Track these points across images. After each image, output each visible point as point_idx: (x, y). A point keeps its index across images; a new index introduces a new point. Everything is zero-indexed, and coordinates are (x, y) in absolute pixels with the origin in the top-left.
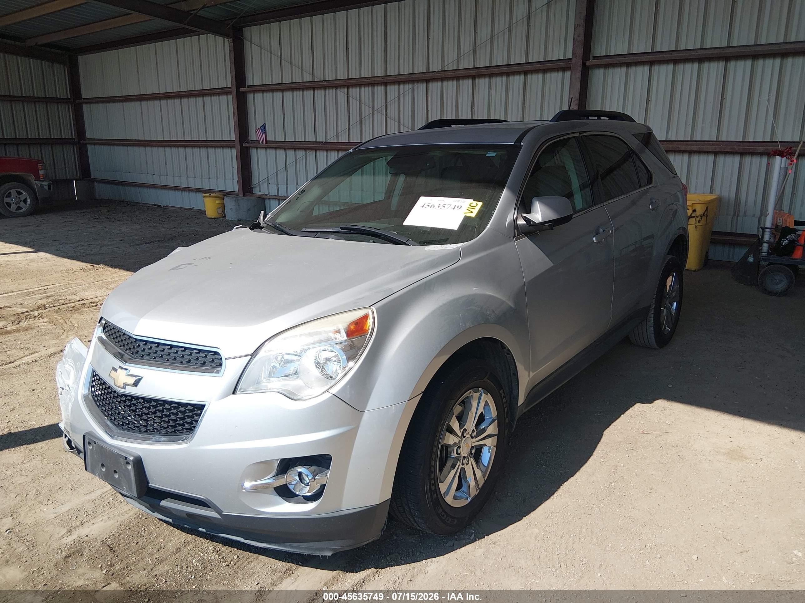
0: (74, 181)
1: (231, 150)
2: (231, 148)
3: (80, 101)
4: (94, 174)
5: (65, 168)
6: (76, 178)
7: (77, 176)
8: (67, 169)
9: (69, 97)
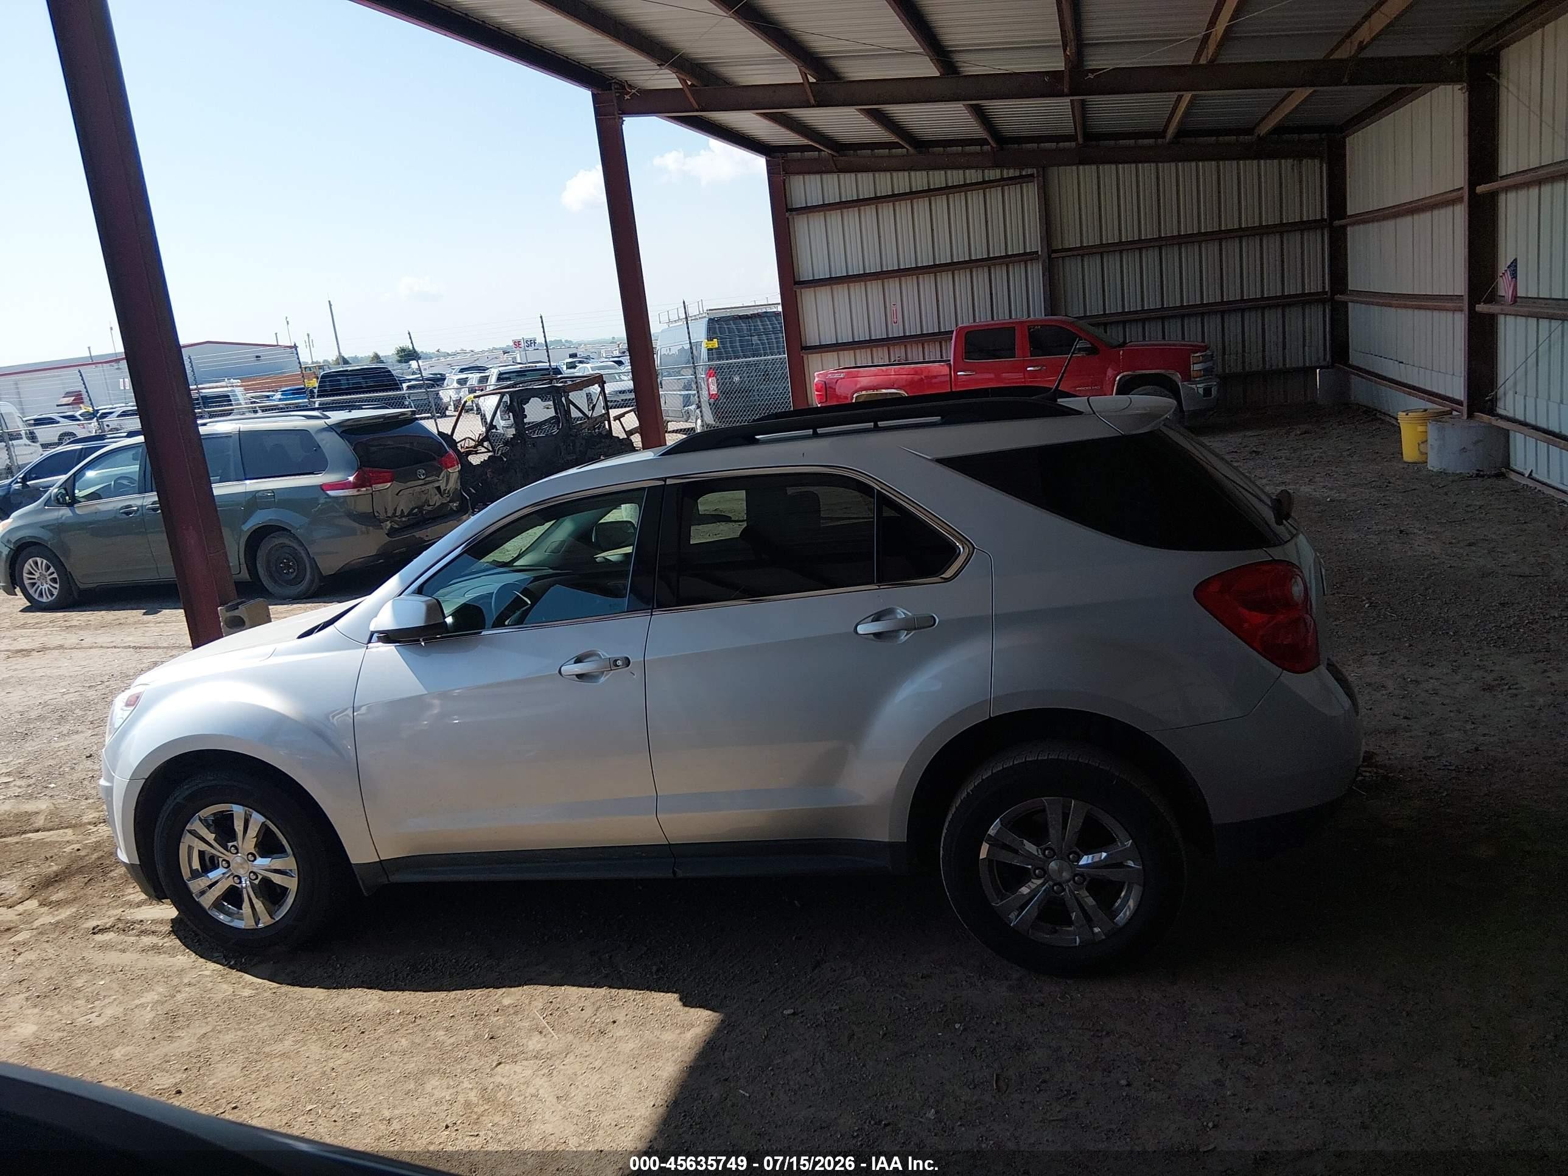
0: (1318, 370)
1: (1454, 314)
2: (1454, 310)
3: (1343, 222)
4: (1355, 358)
5: (1304, 346)
6: (1323, 363)
7: (1325, 359)
8: (1307, 348)
9: (1325, 216)
